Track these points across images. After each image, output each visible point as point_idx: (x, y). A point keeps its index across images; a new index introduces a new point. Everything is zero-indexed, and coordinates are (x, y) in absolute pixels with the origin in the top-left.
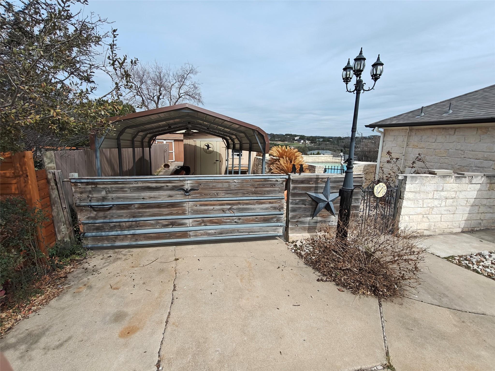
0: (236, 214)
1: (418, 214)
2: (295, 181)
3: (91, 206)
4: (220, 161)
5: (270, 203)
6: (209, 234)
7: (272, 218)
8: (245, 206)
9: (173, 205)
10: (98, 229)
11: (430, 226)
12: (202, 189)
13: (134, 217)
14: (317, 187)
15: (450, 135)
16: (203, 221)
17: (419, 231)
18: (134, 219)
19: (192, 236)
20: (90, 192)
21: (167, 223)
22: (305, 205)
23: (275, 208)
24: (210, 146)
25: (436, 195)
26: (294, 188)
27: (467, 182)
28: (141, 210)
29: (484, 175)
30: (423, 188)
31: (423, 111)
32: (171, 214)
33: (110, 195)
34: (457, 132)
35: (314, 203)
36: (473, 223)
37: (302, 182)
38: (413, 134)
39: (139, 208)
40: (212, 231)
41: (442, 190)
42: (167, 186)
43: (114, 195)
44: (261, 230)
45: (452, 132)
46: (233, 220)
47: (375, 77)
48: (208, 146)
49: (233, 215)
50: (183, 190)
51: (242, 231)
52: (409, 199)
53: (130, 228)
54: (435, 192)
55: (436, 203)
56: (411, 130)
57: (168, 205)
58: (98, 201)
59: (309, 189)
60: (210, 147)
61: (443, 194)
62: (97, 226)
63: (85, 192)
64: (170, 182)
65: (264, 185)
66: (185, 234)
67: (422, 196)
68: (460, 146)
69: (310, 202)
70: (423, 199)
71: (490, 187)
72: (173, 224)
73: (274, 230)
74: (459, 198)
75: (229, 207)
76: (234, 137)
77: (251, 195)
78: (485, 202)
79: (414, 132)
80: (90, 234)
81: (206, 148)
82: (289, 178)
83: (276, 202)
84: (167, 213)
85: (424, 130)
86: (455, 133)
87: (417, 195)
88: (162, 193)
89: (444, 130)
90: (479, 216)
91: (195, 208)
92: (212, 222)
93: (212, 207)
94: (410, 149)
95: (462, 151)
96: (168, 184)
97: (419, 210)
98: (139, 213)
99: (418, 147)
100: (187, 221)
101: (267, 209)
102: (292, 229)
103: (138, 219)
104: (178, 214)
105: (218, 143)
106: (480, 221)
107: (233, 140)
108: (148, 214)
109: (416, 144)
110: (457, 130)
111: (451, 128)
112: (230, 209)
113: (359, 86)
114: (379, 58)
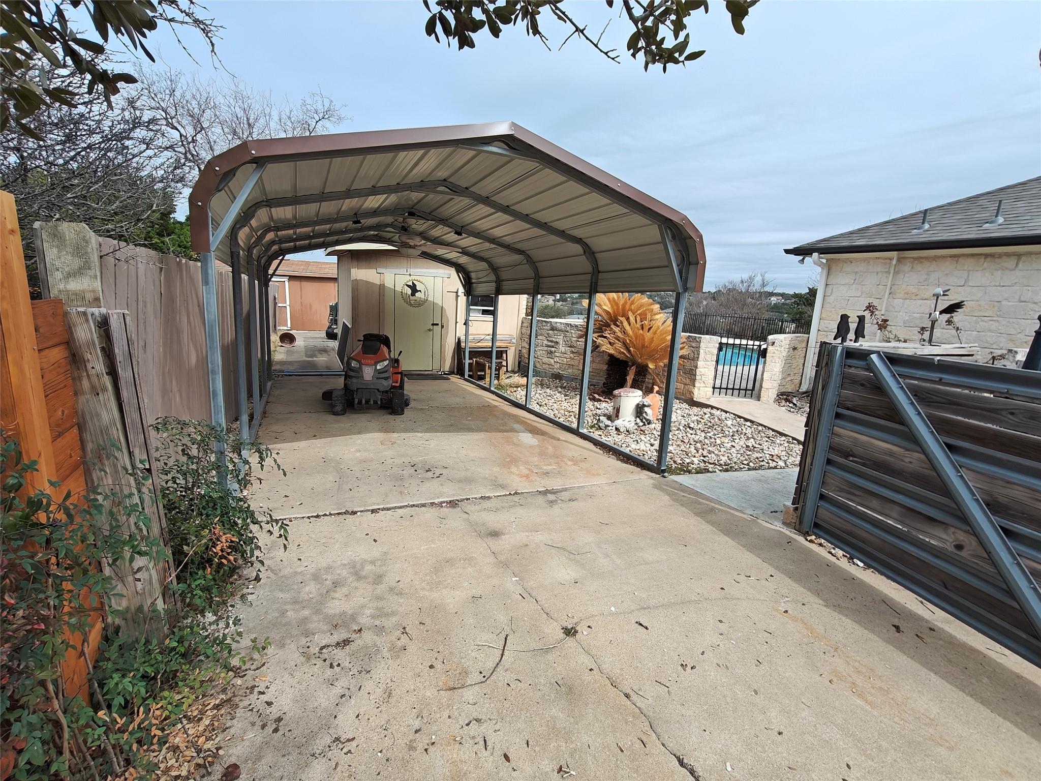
4: (442, 327)
15: (1004, 269)
24: (418, 288)
31: (927, 220)
34: (1024, 262)
38: (907, 267)
45: (1010, 263)
48: (413, 288)
56: (900, 260)
60: (418, 291)
68: (1030, 293)
79: (909, 264)
81: (409, 291)
85: (935, 258)
86: (1017, 264)
89: (988, 259)
94: (897, 302)
95: (1035, 303)
99: (917, 297)
105: (439, 281)
109: (913, 289)
110: (1023, 258)
111: (1008, 255)
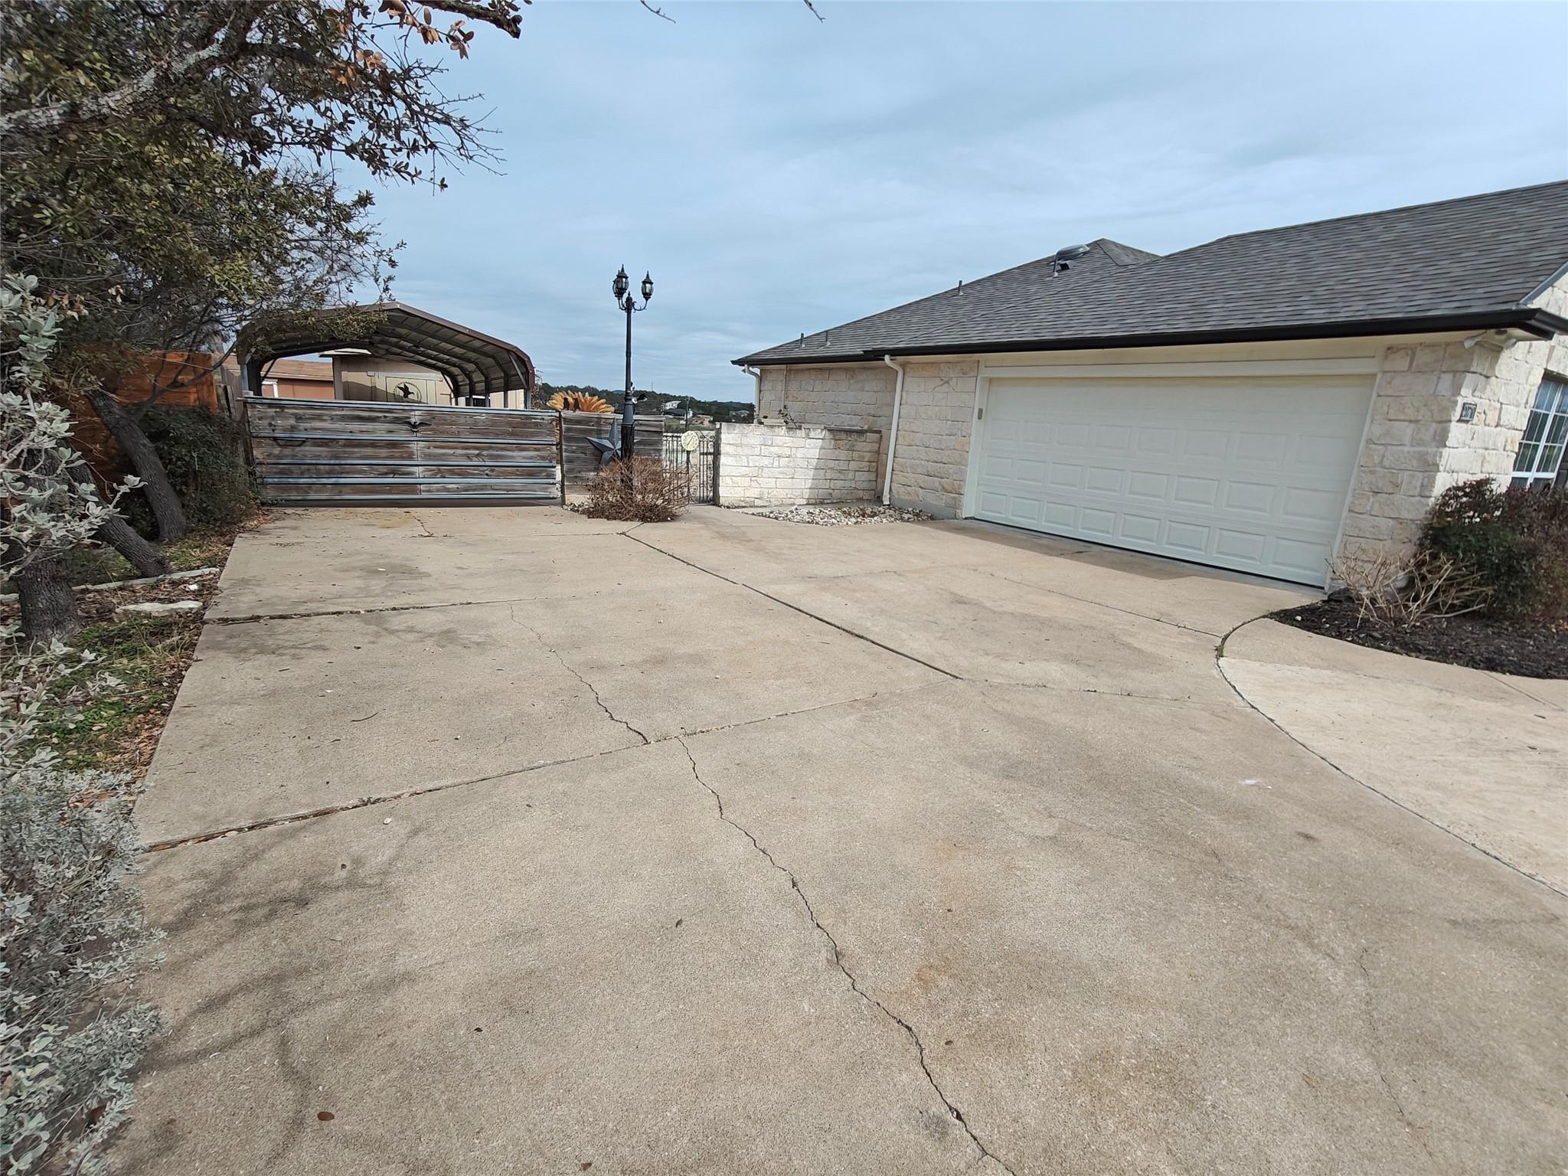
0: (487, 463)
1: (743, 476)
2: (568, 421)
3: (275, 439)
5: (536, 450)
6: (448, 490)
7: (541, 472)
8: (499, 453)
9: (393, 444)
10: (282, 473)
11: (762, 493)
12: (436, 424)
13: (337, 458)
14: (601, 430)
16: (439, 470)
17: (747, 499)
18: (337, 462)
19: (424, 491)
20: (273, 418)
21: (386, 470)
22: (586, 454)
23: (543, 458)
24: (410, 390)
25: (765, 451)
26: (568, 430)
27: (804, 436)
28: (347, 449)
29: (825, 428)
30: (745, 441)
32: (392, 457)
33: (303, 425)
35: (597, 452)
36: (822, 493)
37: (578, 422)
38: (792, 377)
39: (345, 446)
40: (453, 486)
41: (772, 445)
42: (385, 417)
43: (308, 425)
44: (525, 487)
45: (827, 375)
46: (483, 471)
47: (647, 295)
48: (406, 390)
49: (483, 463)
50: (409, 423)
51: (496, 487)
52: (728, 454)
53: (330, 474)
54: (763, 447)
55: (766, 461)
56: (789, 371)
57: (389, 444)
58: (285, 430)
59: (589, 432)
60: (410, 393)
61: (772, 449)
62: (282, 469)
63: (266, 418)
64: (390, 411)
65: (525, 424)
66: (412, 488)
67: (747, 451)
68: (834, 396)
69: (592, 451)
70: (747, 456)
71: (835, 445)
72: (394, 472)
73: (545, 490)
74: (796, 457)
75: (477, 452)
76: (471, 367)
77: (507, 437)
78: (832, 464)
80: (270, 480)
81: (402, 393)
82: (560, 415)
83: (544, 449)
84: (384, 455)
85: (802, 370)
86: (829, 376)
87: (739, 449)
88: (378, 426)
89: (820, 372)
90: (827, 484)
91: (427, 451)
92: (453, 473)
93: (452, 451)
94: (790, 404)
95: (836, 403)
96: (387, 415)
97: (744, 470)
98: (345, 452)
99: (798, 400)
100: (415, 469)
101: (531, 458)
102: (570, 487)
103: (343, 462)
104: (402, 458)
105: (431, 384)
106: (831, 491)
107: (468, 375)
108: (358, 455)
109: (796, 395)
110: (831, 372)
112: (478, 455)
113: (629, 306)
114: (648, 275)
